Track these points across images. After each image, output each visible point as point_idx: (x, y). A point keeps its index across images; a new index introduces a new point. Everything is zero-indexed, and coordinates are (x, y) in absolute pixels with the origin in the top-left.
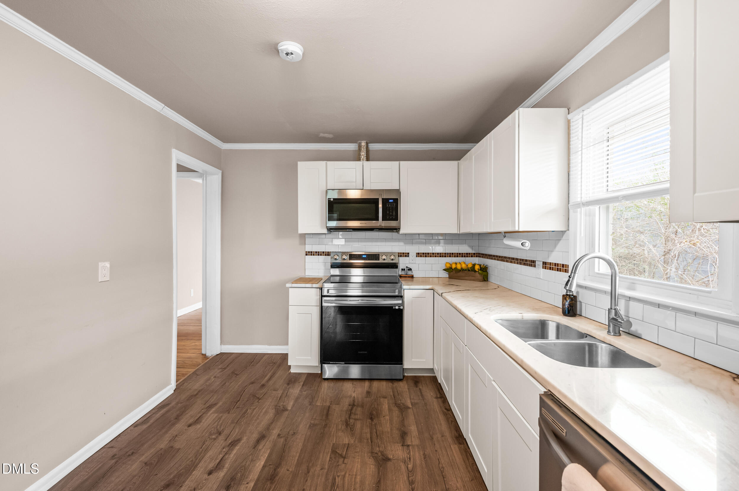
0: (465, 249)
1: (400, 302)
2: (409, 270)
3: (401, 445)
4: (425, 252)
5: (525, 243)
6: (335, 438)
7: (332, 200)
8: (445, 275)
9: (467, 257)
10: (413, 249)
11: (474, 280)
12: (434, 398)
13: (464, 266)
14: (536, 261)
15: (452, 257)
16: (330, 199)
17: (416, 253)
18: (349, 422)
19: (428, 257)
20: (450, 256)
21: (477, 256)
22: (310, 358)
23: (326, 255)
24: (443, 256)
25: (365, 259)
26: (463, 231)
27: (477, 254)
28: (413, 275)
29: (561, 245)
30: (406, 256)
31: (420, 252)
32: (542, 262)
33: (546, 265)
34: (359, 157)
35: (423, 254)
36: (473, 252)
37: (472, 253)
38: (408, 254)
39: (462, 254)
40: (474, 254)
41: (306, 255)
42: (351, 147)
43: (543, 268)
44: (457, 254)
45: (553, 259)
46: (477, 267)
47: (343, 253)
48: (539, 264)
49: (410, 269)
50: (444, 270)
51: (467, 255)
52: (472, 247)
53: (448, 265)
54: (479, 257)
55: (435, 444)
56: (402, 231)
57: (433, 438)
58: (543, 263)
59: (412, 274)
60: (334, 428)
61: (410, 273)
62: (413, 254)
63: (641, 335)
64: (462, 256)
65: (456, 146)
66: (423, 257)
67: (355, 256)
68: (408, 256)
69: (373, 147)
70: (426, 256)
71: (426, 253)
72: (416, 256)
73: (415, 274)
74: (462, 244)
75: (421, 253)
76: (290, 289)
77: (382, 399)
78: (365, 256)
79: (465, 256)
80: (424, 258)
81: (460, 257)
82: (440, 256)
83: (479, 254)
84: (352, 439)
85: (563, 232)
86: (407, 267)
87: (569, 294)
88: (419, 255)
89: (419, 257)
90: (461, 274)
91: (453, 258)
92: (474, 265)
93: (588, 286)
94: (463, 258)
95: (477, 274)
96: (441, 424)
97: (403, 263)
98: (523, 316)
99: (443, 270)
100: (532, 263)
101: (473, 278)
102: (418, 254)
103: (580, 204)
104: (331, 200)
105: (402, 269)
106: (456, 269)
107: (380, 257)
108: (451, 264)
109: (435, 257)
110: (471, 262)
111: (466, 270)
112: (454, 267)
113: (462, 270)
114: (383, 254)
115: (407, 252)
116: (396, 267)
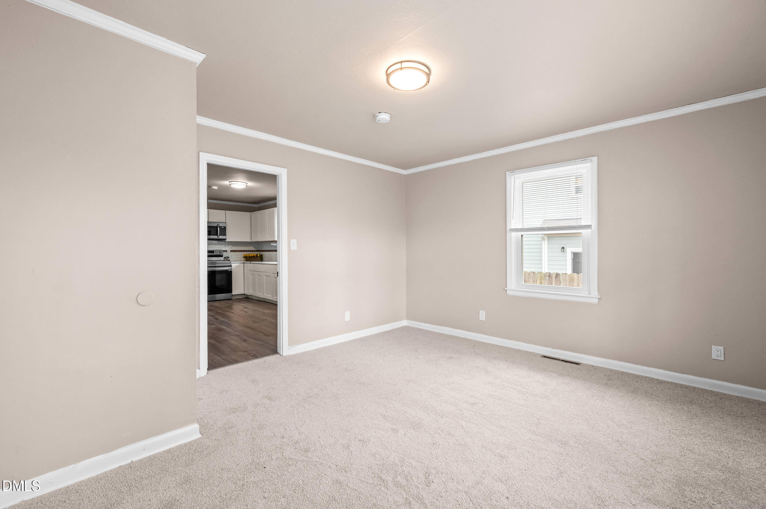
0: (252, 248)
1: (231, 268)
8: (244, 259)
10: (228, 249)
11: (258, 260)
13: (253, 255)
19: (236, 252)
20: (246, 252)
24: (242, 252)
26: (253, 240)
28: (232, 259)
35: (234, 250)
36: (255, 250)
39: (251, 250)
44: (249, 250)
49: (228, 257)
50: (244, 257)
51: (253, 251)
52: (255, 248)
53: (245, 256)
56: (227, 240)
59: (229, 259)
62: (229, 251)
65: (267, 203)
68: (227, 252)
74: (250, 246)
80: (234, 252)
88: (231, 251)
92: (257, 255)
94: (251, 252)
95: (259, 258)
97: (225, 255)
105: (225, 258)
106: (249, 256)
107: (215, 252)
108: (247, 255)
109: (239, 252)
110: (255, 254)
111: (253, 257)
112: (248, 256)
113: (252, 257)
114: (216, 251)
115: (226, 250)
116: (222, 256)
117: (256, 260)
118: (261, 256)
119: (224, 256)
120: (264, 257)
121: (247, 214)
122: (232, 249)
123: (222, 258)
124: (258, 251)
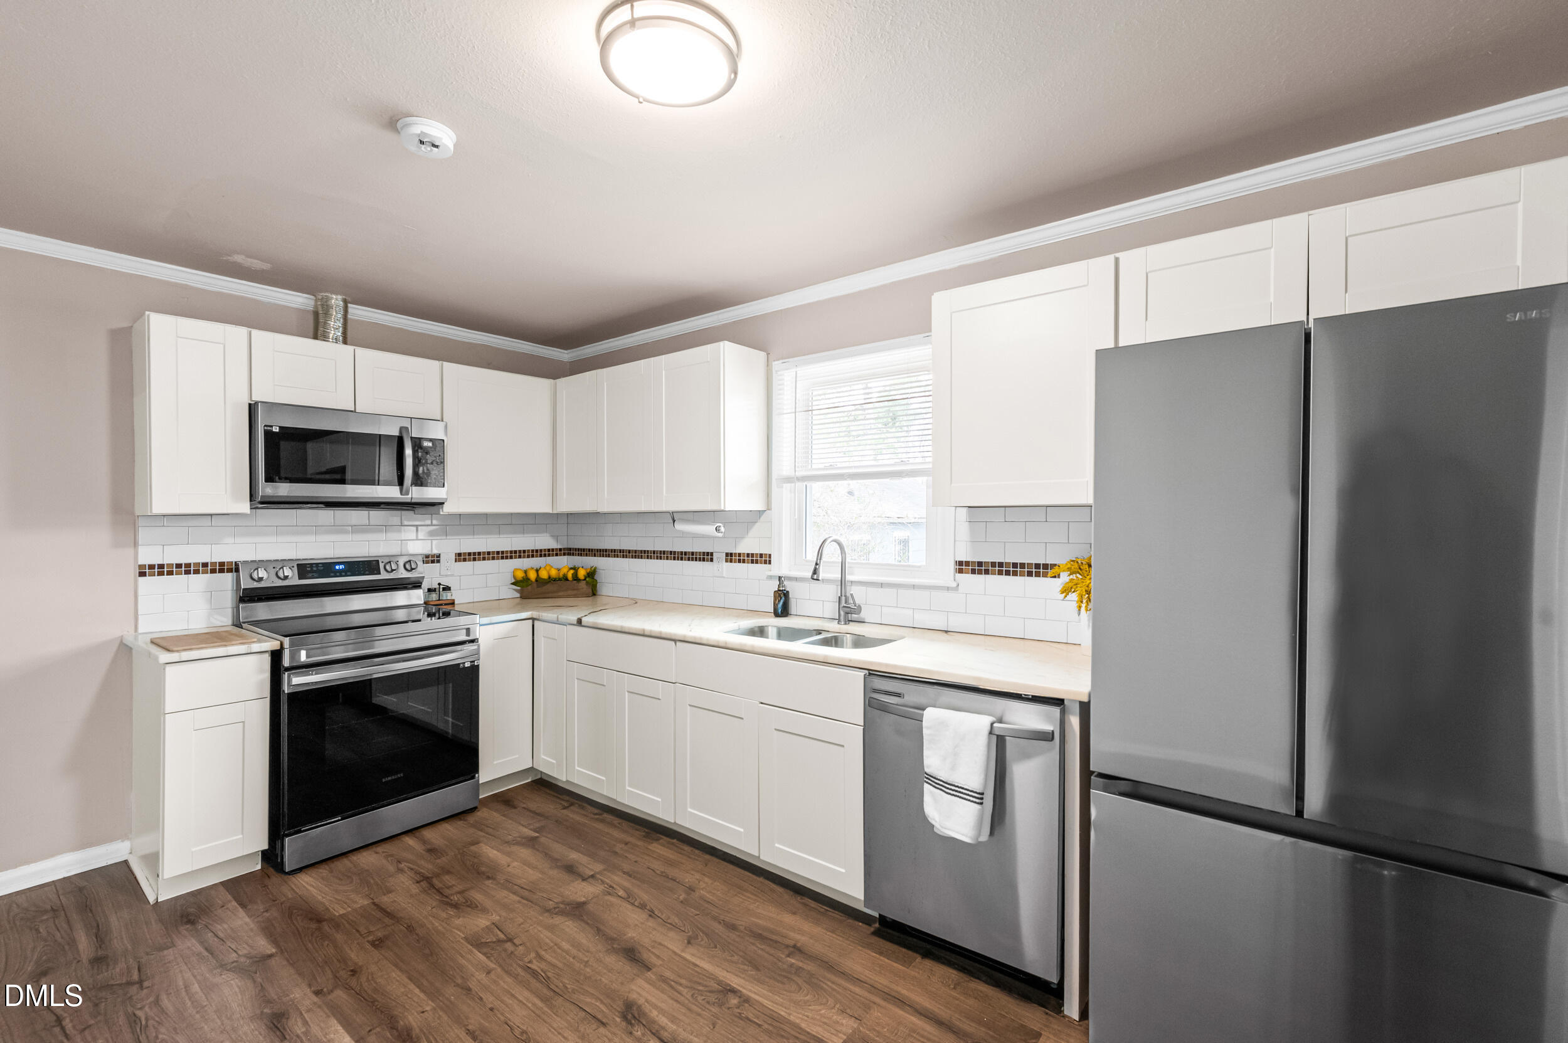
0: (545, 541)
1: (476, 647)
2: (444, 589)
3: (581, 880)
4: (472, 551)
5: (720, 527)
6: (456, 931)
7: (278, 430)
9: (549, 555)
10: (448, 547)
11: (575, 596)
12: (561, 809)
13: (554, 573)
14: (714, 554)
15: (524, 557)
16: (269, 428)
17: (456, 554)
18: (453, 902)
19: (479, 560)
20: (520, 557)
21: (564, 554)
22: (241, 836)
23: (213, 571)
24: (507, 558)
25: (343, 574)
27: (564, 549)
28: (454, 600)
29: (756, 530)
30: (433, 562)
31: (462, 552)
32: (725, 554)
33: (730, 557)
34: (324, 331)
35: (470, 554)
36: (559, 547)
37: (556, 549)
38: (439, 556)
39: (541, 550)
40: (560, 550)
41: (142, 574)
42: (299, 301)
43: (726, 561)
44: (533, 551)
45: (743, 548)
46: (582, 573)
47: (284, 562)
48: (719, 556)
49: (447, 589)
50: (514, 584)
52: (556, 538)
53: (520, 575)
54: (569, 554)
55: (626, 857)
56: (447, 509)
57: (617, 853)
58: (727, 554)
59: (453, 598)
60: (433, 921)
61: (446, 596)
62: (448, 557)
63: (864, 619)
64: (541, 556)
66: (470, 560)
67: (315, 569)
68: (438, 561)
69: (358, 312)
70: (474, 559)
71: (474, 554)
72: (456, 559)
73: (456, 595)
74: (538, 532)
75: (465, 554)
76: (169, 668)
77: (473, 848)
78: (342, 567)
79: (545, 555)
80: (472, 563)
81: (537, 557)
82: (502, 558)
83: (570, 549)
84: (492, 915)
85: (760, 513)
86: (439, 584)
87: (781, 589)
88: (460, 557)
89: (460, 561)
90: (549, 587)
91: (526, 560)
92: (573, 569)
93: (798, 577)
94: (548, 560)
95: (581, 584)
96: (608, 833)
97: (430, 576)
98: (739, 626)
99: (511, 584)
100: (707, 557)
101: (575, 592)
102: (460, 554)
103: (793, 478)
104: (274, 430)
105: (430, 590)
106: (538, 579)
107: (381, 566)
108: (526, 572)
109: (493, 558)
110: (561, 565)
111: (560, 579)
112: (532, 576)
113: (551, 580)
114: (391, 560)
115: (435, 552)
116: (416, 585)
117: (570, 592)
118: (592, 574)
119: (426, 585)
120: (600, 577)
121: (542, 385)
122: (465, 549)
123: (417, 596)
124: (569, 552)
